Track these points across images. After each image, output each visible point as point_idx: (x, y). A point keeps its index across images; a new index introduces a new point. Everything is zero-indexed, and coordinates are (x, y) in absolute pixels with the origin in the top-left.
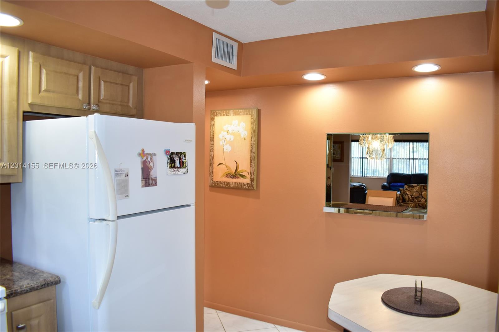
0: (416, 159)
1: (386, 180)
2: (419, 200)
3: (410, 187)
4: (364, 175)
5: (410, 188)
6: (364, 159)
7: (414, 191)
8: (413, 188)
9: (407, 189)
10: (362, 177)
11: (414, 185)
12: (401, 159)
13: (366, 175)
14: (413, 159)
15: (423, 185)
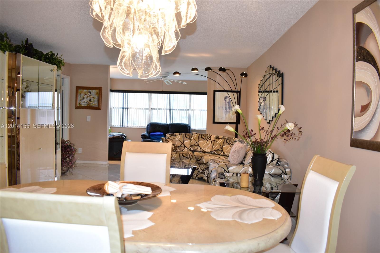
0: (173, 110)
1: (146, 130)
2: (182, 150)
3: (172, 135)
4: (124, 125)
5: (172, 137)
6: (124, 110)
7: (176, 140)
8: (175, 137)
9: (169, 138)
10: (123, 127)
11: (176, 134)
12: (159, 109)
13: (126, 125)
14: (170, 109)
15: (185, 134)
